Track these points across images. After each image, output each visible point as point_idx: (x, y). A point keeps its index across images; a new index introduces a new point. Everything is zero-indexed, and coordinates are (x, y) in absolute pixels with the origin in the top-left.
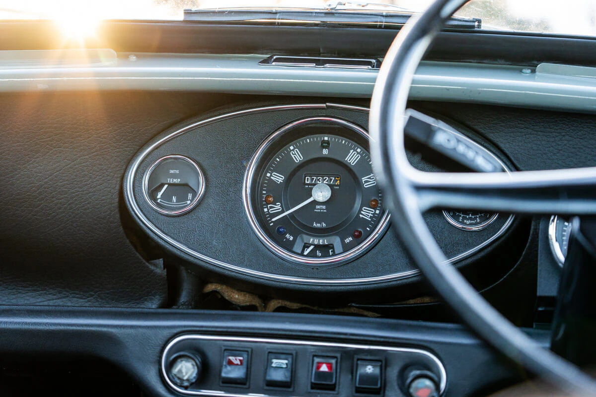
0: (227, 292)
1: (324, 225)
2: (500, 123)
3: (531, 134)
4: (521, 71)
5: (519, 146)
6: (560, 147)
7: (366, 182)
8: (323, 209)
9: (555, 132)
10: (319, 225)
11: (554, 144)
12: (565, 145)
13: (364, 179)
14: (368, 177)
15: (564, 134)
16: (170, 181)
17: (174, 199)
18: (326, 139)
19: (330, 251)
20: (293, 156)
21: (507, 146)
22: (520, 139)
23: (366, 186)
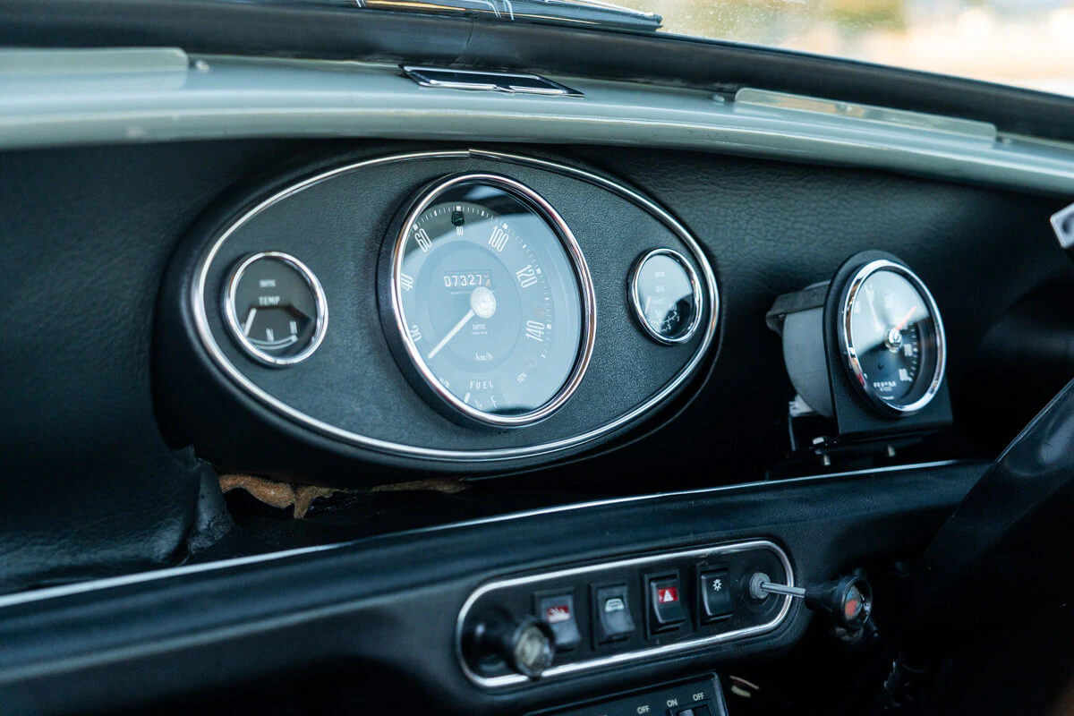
0: (256, 487)
1: (490, 356)
2: (676, 178)
3: (716, 192)
4: (710, 98)
5: (702, 211)
6: (753, 211)
7: (523, 278)
8: (483, 331)
9: (747, 190)
10: (483, 358)
11: (746, 207)
12: (759, 208)
13: (519, 274)
14: (524, 270)
15: (756, 192)
16: (264, 301)
17: (270, 334)
18: (459, 208)
19: (492, 398)
20: (419, 242)
21: (687, 211)
22: (703, 199)
23: (524, 285)
